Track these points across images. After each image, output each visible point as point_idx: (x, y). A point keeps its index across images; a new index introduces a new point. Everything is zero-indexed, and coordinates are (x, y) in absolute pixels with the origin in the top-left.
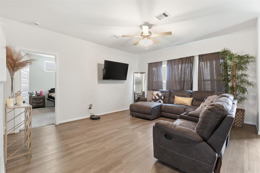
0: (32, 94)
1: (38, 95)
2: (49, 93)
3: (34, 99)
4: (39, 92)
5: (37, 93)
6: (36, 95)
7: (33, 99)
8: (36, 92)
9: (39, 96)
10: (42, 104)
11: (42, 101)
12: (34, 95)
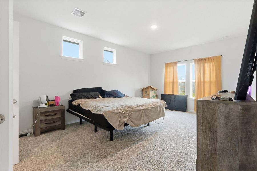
0: (39, 103)
1: (51, 103)
2: (71, 99)
3: (44, 113)
4: (52, 97)
5: (50, 99)
6: (46, 104)
7: (41, 113)
8: (47, 97)
9: (52, 105)
10: (59, 123)
11: (58, 116)
12: (43, 106)
